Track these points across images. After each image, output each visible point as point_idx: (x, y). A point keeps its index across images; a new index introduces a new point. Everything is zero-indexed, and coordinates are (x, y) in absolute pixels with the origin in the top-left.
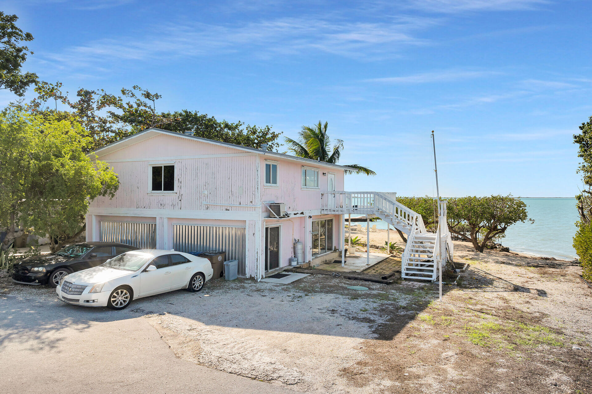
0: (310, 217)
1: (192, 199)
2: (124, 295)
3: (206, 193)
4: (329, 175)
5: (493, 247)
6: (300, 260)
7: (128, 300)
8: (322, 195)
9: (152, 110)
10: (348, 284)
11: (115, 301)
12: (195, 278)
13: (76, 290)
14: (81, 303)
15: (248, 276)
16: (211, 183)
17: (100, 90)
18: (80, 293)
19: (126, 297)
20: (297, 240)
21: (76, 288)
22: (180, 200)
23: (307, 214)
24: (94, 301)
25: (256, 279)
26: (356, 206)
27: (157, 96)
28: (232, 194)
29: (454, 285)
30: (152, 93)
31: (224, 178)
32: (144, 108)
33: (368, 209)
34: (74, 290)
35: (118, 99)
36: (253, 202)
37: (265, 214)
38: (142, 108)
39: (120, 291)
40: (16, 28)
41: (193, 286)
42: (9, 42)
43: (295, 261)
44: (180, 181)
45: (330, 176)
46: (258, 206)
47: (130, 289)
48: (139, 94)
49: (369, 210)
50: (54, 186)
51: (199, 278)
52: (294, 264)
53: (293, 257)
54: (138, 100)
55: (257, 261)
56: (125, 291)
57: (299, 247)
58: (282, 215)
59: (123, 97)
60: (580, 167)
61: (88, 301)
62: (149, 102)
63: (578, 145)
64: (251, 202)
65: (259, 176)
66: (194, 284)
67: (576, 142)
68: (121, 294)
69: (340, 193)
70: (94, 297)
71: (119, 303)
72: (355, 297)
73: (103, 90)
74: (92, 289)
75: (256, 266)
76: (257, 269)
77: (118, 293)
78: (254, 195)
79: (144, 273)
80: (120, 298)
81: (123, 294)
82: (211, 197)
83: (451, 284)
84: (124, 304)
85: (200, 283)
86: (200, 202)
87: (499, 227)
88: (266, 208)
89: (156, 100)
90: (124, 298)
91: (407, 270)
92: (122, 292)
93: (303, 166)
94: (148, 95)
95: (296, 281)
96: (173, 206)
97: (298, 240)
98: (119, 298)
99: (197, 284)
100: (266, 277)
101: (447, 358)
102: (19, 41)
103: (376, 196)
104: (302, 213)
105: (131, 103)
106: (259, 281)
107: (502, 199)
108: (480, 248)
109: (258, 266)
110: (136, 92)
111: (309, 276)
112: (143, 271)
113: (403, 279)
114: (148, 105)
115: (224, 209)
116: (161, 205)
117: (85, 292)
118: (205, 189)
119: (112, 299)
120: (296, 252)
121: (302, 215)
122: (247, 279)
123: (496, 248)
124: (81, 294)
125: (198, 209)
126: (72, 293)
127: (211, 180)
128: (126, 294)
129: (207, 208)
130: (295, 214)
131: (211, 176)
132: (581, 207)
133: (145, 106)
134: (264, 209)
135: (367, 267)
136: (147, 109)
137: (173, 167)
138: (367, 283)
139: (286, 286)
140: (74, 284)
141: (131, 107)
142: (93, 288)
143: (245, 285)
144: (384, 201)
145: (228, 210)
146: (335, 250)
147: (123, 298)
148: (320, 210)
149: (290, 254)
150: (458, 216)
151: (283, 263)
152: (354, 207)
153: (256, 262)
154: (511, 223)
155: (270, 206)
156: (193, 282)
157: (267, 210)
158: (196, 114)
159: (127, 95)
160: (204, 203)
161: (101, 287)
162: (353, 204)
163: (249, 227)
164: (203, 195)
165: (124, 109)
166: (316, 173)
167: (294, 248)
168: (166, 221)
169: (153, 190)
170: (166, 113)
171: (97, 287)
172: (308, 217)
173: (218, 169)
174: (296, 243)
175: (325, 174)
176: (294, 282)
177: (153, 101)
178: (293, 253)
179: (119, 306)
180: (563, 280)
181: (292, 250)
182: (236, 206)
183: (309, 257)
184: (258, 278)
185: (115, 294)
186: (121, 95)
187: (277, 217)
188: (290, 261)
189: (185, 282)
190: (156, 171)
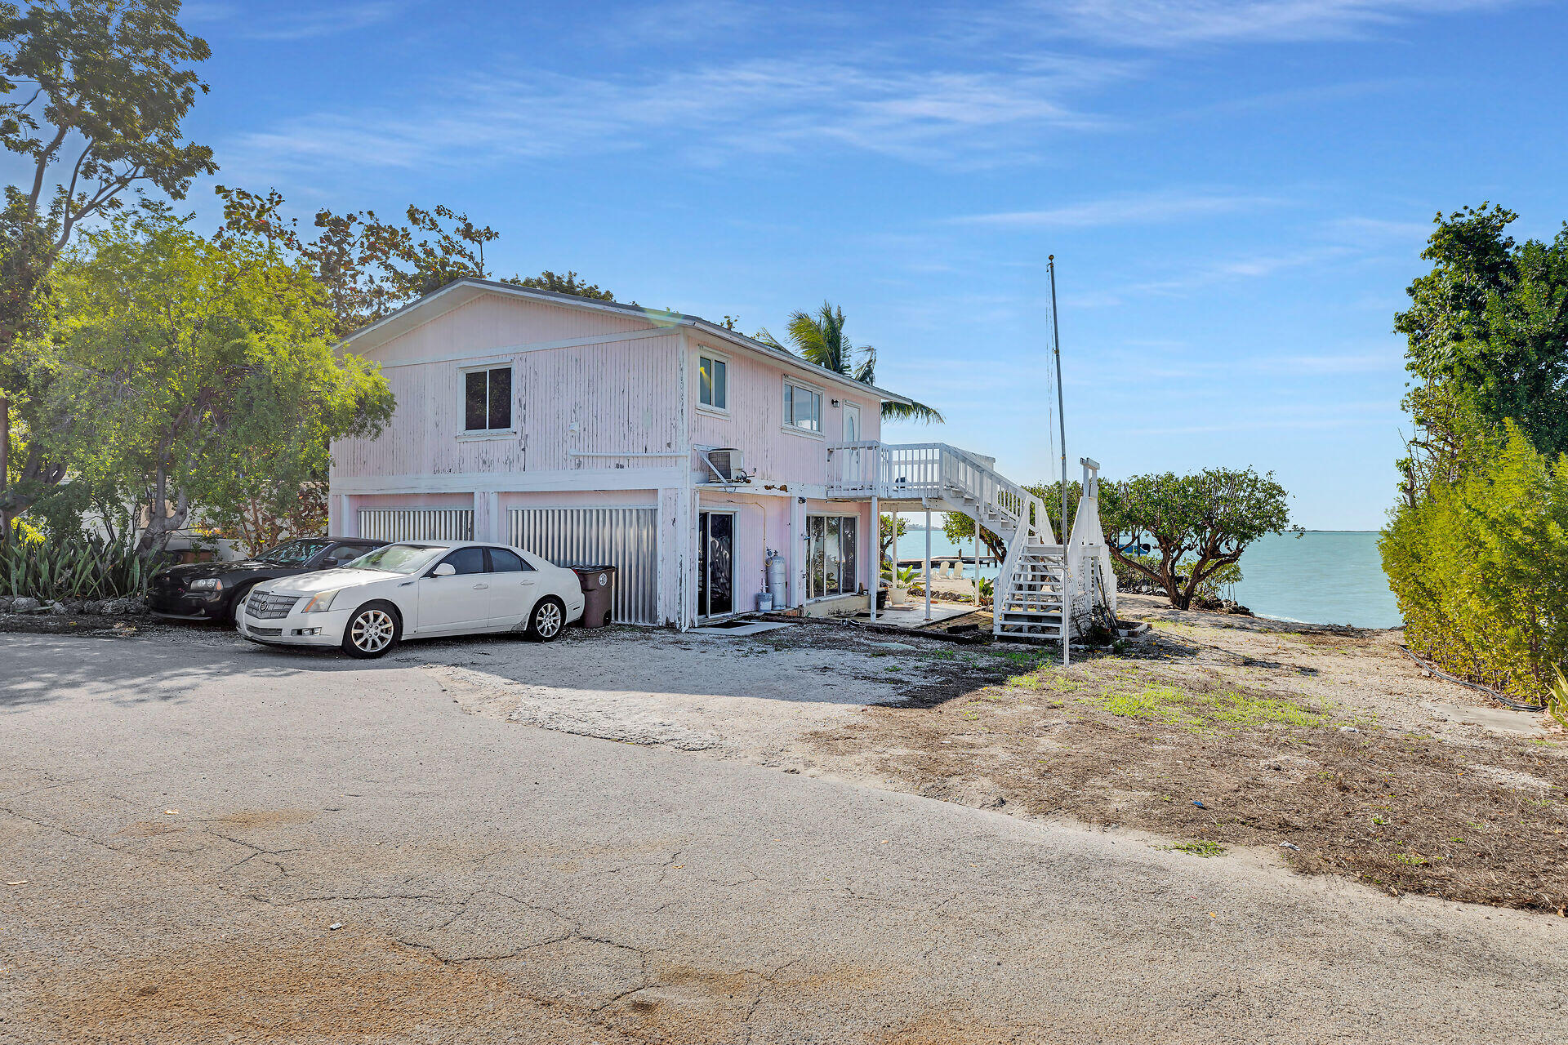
0: (802, 500)
1: (548, 444)
2: (380, 625)
3: (576, 428)
4: (847, 409)
5: (1213, 605)
6: (780, 599)
7: (389, 637)
8: (831, 452)
9: (477, 264)
10: (872, 639)
11: (361, 635)
12: (543, 609)
13: (277, 607)
14: (287, 637)
15: (661, 621)
16: (586, 406)
17: (365, 214)
18: (284, 613)
19: (387, 629)
20: (772, 551)
21: (277, 603)
22: (524, 450)
23: (795, 492)
24: (312, 631)
25: (678, 626)
26: (903, 480)
27: (490, 235)
28: (630, 429)
29: (1107, 650)
30: (478, 226)
31: (613, 391)
32: (459, 259)
33: (928, 484)
34: (271, 607)
35: (401, 233)
36: (673, 445)
37: (699, 475)
38: (454, 258)
39: (371, 613)
40: (173, 27)
41: (539, 628)
42: (156, 57)
43: (768, 600)
44: (523, 403)
45: (848, 411)
46: (683, 454)
47: (395, 613)
48: (449, 226)
49: (929, 487)
50: (253, 400)
51: (552, 609)
52: (766, 606)
53: (764, 591)
54: (446, 238)
55: (680, 585)
56: (383, 615)
57: (778, 568)
58: (733, 477)
59: (413, 229)
60: (1409, 395)
61: (300, 632)
62: (469, 246)
63: (1405, 337)
64: (669, 445)
65: (685, 382)
66: (540, 622)
67: (1399, 328)
68: (375, 621)
69: (867, 445)
70: (312, 620)
71: (370, 642)
72: (882, 654)
73: (371, 213)
74: (309, 604)
75: (678, 597)
76: (680, 603)
77: (366, 618)
78: (675, 427)
79: (428, 579)
80: (372, 631)
81: (378, 622)
82: (586, 438)
83: (1101, 649)
84: (381, 646)
85: (555, 621)
86: (565, 452)
87: (1223, 549)
88: (702, 461)
89: (485, 242)
90: (382, 631)
91: (1005, 620)
92: (376, 617)
93: (786, 376)
94: (468, 232)
95: (763, 632)
96: (509, 462)
97: (776, 552)
98: (370, 630)
99: (548, 621)
100: (700, 627)
101: (1045, 727)
102: (178, 59)
103: (945, 454)
104: (784, 488)
105: (431, 245)
106: (683, 631)
107: (1230, 478)
108: (1182, 602)
109: (683, 595)
110: (442, 221)
111: (794, 626)
112: (425, 576)
113: (996, 637)
114: (468, 252)
115: (613, 465)
116: (484, 462)
117: (295, 610)
118: (573, 420)
119: (354, 631)
120: (771, 581)
121: (783, 493)
122: (660, 628)
123: (1222, 606)
124: (285, 617)
125: (560, 468)
126: (267, 614)
127: (586, 396)
128: (385, 622)
129: (579, 465)
130: (767, 488)
131: (586, 390)
132: (1409, 487)
133: (460, 253)
134: (697, 465)
135: (925, 623)
136: (466, 261)
137: (508, 371)
138: (915, 639)
139: (738, 639)
140: (273, 594)
141: (430, 253)
142: (313, 600)
143: (653, 636)
144: (962, 465)
145: (622, 467)
146: (861, 593)
147: (379, 631)
148: (824, 489)
149: (758, 586)
150: (1131, 520)
151: (742, 604)
152: (897, 481)
153: (679, 588)
154: (1251, 538)
155: (710, 457)
156: (539, 618)
157: (703, 468)
158: (570, 282)
159: (421, 225)
160: (573, 452)
161: (329, 598)
162: (897, 477)
163: (665, 505)
164: (570, 434)
165: (417, 260)
166: (815, 398)
167: (767, 571)
168: (494, 499)
169: (468, 428)
170: (509, 279)
171: (322, 600)
172: (797, 499)
173: (600, 370)
174: (770, 558)
175: (837, 402)
176: (757, 634)
177: (480, 243)
178: (764, 583)
179: (368, 649)
180: (1361, 654)
181: (762, 575)
182: (639, 455)
183: (799, 597)
184: (683, 624)
185: (359, 619)
186: (409, 224)
187: (725, 481)
188: (758, 599)
189: (518, 618)
190: (474, 382)
